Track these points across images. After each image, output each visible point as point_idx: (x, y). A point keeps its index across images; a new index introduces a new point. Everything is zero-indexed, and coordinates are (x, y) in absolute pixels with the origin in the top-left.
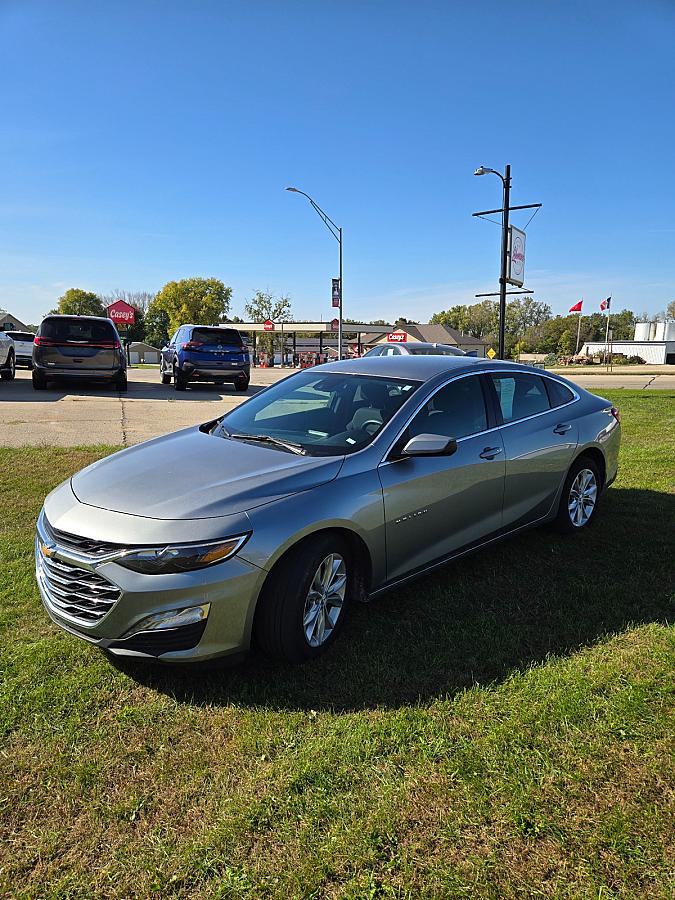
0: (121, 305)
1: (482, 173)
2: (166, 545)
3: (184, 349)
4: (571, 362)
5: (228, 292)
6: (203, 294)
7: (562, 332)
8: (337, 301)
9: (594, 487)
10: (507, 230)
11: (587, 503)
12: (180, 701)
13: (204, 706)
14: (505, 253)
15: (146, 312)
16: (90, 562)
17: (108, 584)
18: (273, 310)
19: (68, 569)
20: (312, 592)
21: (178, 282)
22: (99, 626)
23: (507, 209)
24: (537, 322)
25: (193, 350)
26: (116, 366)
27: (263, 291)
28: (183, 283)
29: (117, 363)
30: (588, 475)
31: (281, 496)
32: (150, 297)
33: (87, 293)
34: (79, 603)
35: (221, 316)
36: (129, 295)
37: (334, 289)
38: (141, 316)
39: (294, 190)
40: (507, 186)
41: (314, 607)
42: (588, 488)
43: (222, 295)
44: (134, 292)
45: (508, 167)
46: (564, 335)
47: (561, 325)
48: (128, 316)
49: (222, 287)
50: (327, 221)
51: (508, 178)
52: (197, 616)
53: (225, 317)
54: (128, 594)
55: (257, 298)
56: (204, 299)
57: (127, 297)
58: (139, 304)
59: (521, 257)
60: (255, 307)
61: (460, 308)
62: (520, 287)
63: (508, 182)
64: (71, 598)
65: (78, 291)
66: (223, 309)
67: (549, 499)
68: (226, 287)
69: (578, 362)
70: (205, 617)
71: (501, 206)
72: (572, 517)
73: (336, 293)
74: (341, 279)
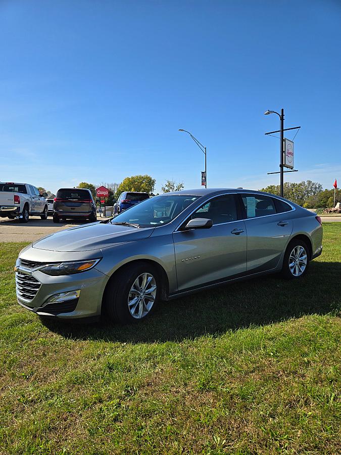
0: (102, 188)
1: (269, 113)
2: (61, 262)
3: (122, 203)
4: (331, 212)
5: (154, 182)
6: (142, 183)
7: (328, 198)
8: (204, 182)
9: (305, 256)
10: (283, 140)
11: (301, 264)
12: (66, 338)
13: (76, 340)
14: (282, 152)
15: (116, 192)
16: (30, 271)
17: (37, 281)
18: (175, 189)
19: (23, 276)
20: (132, 289)
21: (130, 177)
22: (33, 301)
23: (282, 130)
24: (315, 193)
25: (126, 203)
26: (90, 210)
27: (170, 180)
28: (133, 178)
29: (91, 210)
30: (300, 249)
31: (117, 244)
32: (117, 185)
33: (89, 184)
34: (26, 292)
35: (150, 193)
36: (108, 185)
37: (202, 177)
38: (113, 194)
39: (182, 130)
40: (282, 119)
41: (136, 298)
42: (302, 256)
43: (151, 183)
44: (110, 183)
45: (283, 110)
46: (330, 200)
47: (328, 194)
48: (105, 193)
49: (151, 179)
50: (199, 144)
51: (283, 115)
52: (75, 297)
53: (152, 194)
54: (44, 285)
55: (167, 184)
56: (142, 185)
57: (107, 186)
58: (112, 189)
59: (292, 154)
60: (167, 188)
61: (272, 186)
62: (292, 169)
63: (283, 117)
64: (23, 290)
65: (85, 183)
66: (151, 189)
67: (276, 259)
68: (153, 179)
69: (335, 211)
70: (78, 296)
71: (279, 129)
72: (292, 271)
73: (204, 178)
74: (206, 172)
